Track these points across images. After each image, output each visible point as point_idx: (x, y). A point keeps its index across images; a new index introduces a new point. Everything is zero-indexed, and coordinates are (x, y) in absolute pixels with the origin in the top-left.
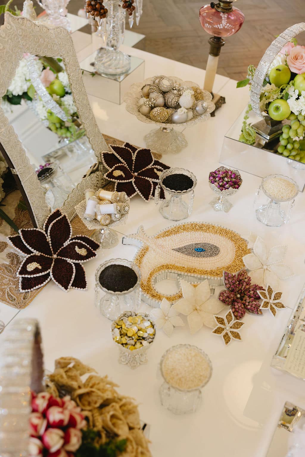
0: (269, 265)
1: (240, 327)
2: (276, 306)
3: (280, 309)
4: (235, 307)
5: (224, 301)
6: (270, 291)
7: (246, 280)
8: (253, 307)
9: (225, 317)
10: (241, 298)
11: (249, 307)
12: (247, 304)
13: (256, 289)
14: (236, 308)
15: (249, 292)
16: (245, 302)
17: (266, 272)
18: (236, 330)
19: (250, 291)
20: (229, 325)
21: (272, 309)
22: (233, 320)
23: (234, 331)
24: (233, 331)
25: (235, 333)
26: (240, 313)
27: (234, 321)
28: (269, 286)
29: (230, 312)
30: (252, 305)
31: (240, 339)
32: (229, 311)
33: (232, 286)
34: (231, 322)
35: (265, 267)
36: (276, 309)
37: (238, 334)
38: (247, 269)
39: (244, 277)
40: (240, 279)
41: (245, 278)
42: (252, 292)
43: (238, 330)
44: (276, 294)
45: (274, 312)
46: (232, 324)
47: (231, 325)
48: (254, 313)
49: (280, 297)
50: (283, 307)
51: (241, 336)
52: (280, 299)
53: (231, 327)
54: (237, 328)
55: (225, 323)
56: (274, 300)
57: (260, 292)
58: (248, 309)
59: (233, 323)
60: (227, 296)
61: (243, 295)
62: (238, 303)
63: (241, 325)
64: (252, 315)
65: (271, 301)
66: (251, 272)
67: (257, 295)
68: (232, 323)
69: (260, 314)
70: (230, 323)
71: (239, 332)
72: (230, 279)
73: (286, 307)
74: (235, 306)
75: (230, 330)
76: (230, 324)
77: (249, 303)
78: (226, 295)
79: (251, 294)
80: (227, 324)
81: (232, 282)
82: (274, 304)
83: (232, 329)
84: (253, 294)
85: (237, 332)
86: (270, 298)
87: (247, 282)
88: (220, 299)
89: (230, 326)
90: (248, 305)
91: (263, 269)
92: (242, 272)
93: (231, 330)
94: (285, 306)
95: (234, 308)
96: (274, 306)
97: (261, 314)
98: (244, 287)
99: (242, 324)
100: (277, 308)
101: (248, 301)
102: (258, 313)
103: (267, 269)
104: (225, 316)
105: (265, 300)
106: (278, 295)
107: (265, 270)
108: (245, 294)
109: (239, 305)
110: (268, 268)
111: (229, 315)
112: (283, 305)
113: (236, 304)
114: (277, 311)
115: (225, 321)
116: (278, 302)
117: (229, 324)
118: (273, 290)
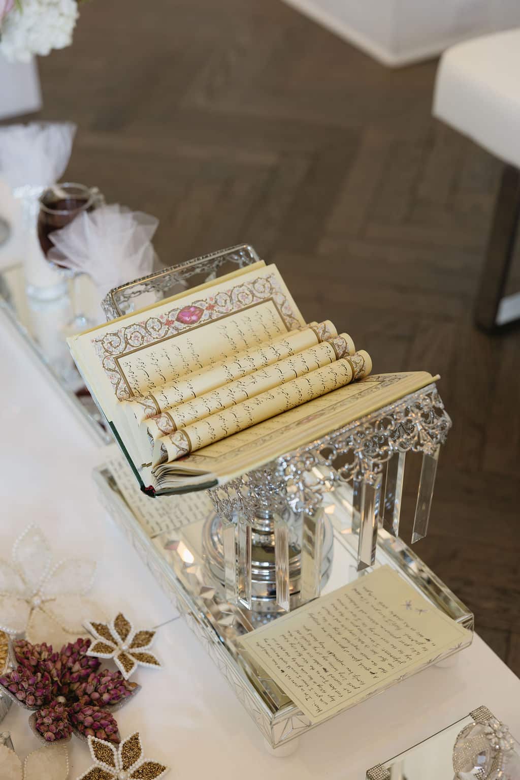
0: (39, 591)
1: (140, 749)
2: (139, 646)
3: (151, 644)
4: (86, 724)
5: (60, 737)
6: (102, 629)
7: (45, 655)
8: (111, 690)
9: (98, 761)
10: (72, 698)
11: (106, 697)
12: (97, 695)
13: (79, 653)
14: (92, 724)
15: (71, 673)
16: (86, 697)
17: (47, 606)
18: (139, 760)
19: (70, 669)
20: (117, 768)
21: (141, 657)
22: (114, 750)
23: (137, 767)
24: (135, 769)
25: (143, 767)
26: (108, 725)
27: (117, 750)
28: (93, 624)
29: (93, 742)
30: (106, 687)
31: (163, 770)
32: (90, 743)
33: (37, 694)
34: (115, 757)
35: (36, 601)
36: (147, 652)
37: (150, 763)
38: (14, 637)
39: (36, 653)
40: (34, 666)
41: (40, 654)
42: (77, 667)
43: (141, 757)
44: (116, 625)
45: (150, 660)
46: (121, 760)
47: (122, 763)
48: (124, 698)
49: (126, 623)
50: (151, 635)
51: (160, 763)
52: (130, 628)
53: (125, 768)
54: (137, 755)
55: (108, 771)
56: (123, 639)
57: (93, 650)
58: (109, 704)
59: (120, 756)
60: (53, 720)
61: (66, 691)
62: (81, 711)
63: (137, 743)
64: (124, 705)
65: (125, 646)
66: (27, 634)
67: (90, 663)
68: (118, 758)
69: (134, 688)
70: (115, 761)
71: (148, 760)
72: (23, 684)
73: (154, 630)
74: (82, 723)
75: (129, 775)
76: (117, 764)
77: (96, 690)
78: (51, 721)
79: (78, 671)
80: (112, 769)
81: (29, 685)
82: (132, 646)
83: (131, 767)
84: (81, 666)
85: (145, 763)
86: (116, 643)
87: (49, 657)
88: (49, 740)
89: (121, 767)
90: (101, 695)
91: (38, 609)
92: (18, 650)
93: (132, 772)
94: (150, 630)
95: (86, 727)
96: (137, 650)
97: (136, 689)
98: (54, 672)
99: (135, 739)
100: (146, 647)
101: (90, 689)
102: (130, 691)
103: (43, 602)
104: (95, 759)
105: (115, 655)
106: (122, 624)
107: (42, 606)
108: (69, 684)
109: (89, 712)
110: (43, 598)
111: (98, 747)
112: (147, 633)
113: (81, 717)
114: (150, 653)
115: (103, 768)
116: (134, 634)
117: (114, 766)
118: (104, 623)
